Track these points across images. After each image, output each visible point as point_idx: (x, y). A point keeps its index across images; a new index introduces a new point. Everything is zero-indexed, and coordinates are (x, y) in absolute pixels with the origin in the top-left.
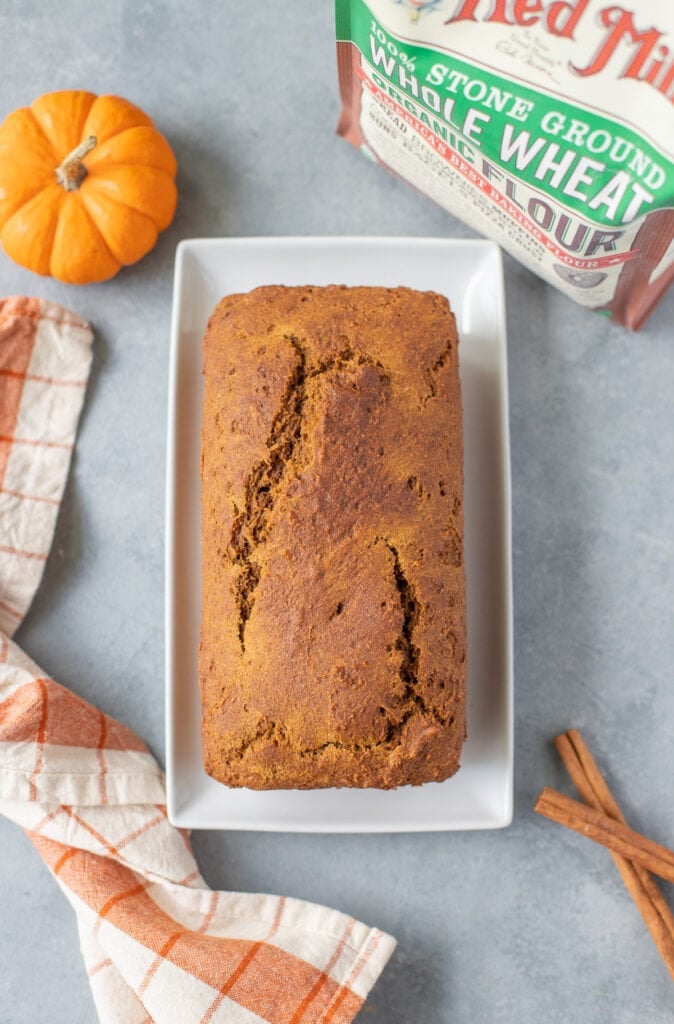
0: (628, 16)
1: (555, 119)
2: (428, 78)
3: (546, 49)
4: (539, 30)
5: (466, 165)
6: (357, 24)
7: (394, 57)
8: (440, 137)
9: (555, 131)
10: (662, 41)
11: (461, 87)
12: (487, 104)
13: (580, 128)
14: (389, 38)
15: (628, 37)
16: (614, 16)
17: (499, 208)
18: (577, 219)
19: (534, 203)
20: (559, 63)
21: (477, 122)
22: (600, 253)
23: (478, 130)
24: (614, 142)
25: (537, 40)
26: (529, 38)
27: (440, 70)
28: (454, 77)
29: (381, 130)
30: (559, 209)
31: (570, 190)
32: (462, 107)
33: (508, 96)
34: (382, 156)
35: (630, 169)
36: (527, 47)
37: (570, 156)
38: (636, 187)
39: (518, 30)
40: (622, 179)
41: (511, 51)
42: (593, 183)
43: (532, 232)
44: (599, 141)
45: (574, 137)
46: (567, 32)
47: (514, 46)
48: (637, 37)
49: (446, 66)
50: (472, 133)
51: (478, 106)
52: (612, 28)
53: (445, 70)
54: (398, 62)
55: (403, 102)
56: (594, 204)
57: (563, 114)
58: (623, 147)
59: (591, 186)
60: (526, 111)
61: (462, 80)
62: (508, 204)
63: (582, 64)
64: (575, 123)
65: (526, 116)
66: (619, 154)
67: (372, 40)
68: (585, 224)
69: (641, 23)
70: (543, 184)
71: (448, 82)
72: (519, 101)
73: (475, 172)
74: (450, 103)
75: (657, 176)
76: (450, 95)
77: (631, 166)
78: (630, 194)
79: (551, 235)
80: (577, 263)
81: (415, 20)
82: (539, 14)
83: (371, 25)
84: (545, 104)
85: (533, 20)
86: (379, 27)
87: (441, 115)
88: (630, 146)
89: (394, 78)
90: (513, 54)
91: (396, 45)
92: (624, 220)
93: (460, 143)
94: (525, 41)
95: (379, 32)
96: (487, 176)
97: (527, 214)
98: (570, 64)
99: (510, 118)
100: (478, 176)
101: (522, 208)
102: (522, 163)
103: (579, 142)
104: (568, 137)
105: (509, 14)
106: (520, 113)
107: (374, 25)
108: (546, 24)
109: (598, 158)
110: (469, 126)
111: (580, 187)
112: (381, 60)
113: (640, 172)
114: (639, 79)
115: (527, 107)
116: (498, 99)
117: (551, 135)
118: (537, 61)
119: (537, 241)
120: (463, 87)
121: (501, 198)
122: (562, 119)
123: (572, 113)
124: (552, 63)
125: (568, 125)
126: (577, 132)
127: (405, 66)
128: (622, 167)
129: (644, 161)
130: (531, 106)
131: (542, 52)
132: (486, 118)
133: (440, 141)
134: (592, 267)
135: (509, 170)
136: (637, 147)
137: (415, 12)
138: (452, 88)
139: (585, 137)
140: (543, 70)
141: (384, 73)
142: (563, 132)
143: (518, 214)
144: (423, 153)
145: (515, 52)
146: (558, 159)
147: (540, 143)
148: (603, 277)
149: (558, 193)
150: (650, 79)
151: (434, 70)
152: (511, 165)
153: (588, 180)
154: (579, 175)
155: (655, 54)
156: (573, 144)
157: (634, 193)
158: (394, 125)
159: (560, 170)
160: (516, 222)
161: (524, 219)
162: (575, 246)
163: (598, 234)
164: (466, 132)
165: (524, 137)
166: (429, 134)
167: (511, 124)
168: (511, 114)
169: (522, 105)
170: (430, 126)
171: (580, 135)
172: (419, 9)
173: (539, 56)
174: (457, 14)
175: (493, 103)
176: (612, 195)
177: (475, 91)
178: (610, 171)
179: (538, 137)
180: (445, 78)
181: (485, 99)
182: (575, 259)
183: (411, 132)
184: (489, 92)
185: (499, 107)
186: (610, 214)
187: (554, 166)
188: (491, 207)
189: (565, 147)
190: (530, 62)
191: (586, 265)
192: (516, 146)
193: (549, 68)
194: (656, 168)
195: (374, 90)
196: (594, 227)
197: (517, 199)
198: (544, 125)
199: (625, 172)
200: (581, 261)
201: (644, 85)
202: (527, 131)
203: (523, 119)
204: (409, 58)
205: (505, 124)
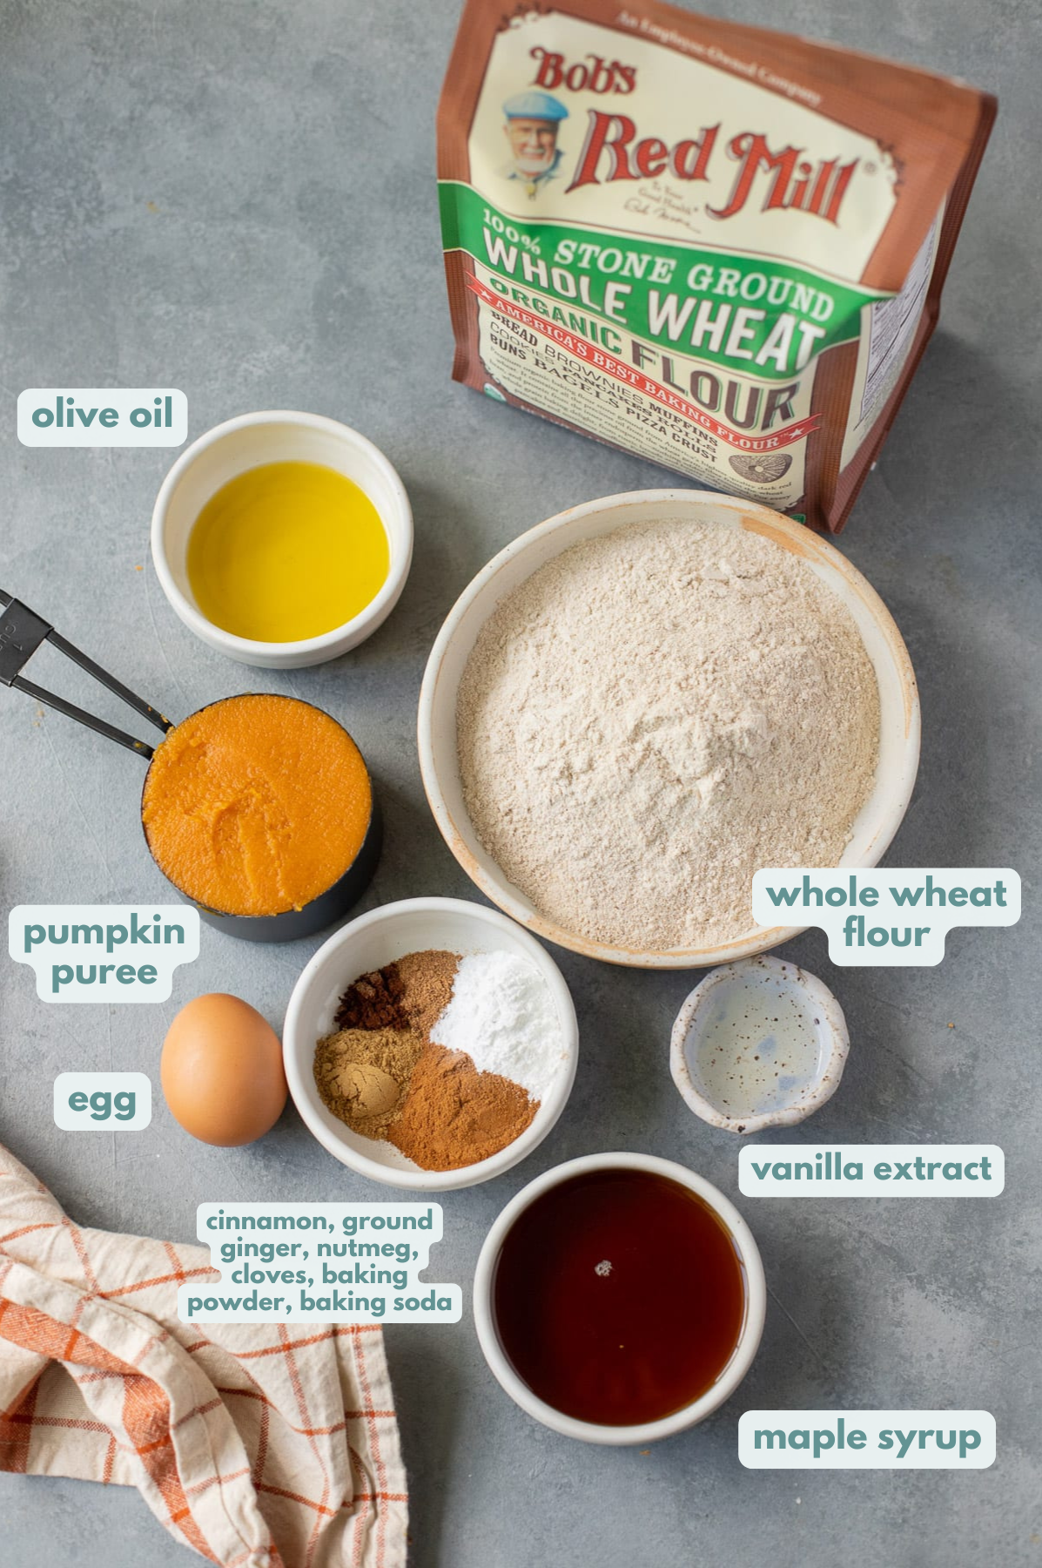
0: (760, 140)
1: (702, 273)
2: (557, 258)
3: (680, 197)
4: (668, 178)
5: (613, 359)
6: (467, 221)
7: (515, 245)
8: (578, 334)
9: (704, 287)
10: (802, 159)
11: (593, 260)
12: (625, 273)
13: (730, 277)
14: (507, 222)
15: (764, 163)
16: (745, 144)
17: (657, 404)
18: (747, 382)
19: (696, 376)
20: (696, 210)
21: (618, 296)
22: (778, 424)
23: (620, 305)
24: (769, 284)
25: (667, 190)
26: (659, 189)
27: (568, 247)
28: (585, 251)
29: (506, 353)
30: (725, 375)
31: (732, 350)
32: (599, 283)
33: (646, 258)
34: (511, 389)
35: (792, 309)
36: (658, 200)
37: (725, 311)
38: (804, 326)
39: (646, 183)
40: (786, 323)
41: (642, 207)
42: (755, 336)
43: (699, 421)
44: (754, 286)
45: (726, 287)
46: (699, 173)
47: (645, 202)
48: (773, 161)
49: (574, 240)
50: (615, 310)
51: (617, 278)
52: (746, 158)
53: (574, 245)
54: (521, 248)
55: (530, 303)
56: (761, 360)
57: (709, 264)
58: (781, 286)
59: (754, 339)
60: (669, 271)
61: (593, 252)
62: (668, 393)
63: (720, 205)
64: (725, 272)
65: (670, 276)
66: (778, 295)
67: (487, 233)
68: (756, 385)
69: (775, 145)
70: (702, 351)
71: (578, 257)
72: (659, 261)
73: (625, 366)
74: (585, 281)
75: (825, 304)
76: (583, 272)
77: (794, 305)
78: (798, 335)
79: (720, 416)
80: (755, 444)
81: (532, 195)
82: (665, 160)
83: (484, 215)
84: (688, 258)
85: (660, 169)
86: (494, 212)
87: (577, 301)
88: (788, 283)
89: (518, 274)
90: (644, 211)
91: (516, 229)
92: (799, 366)
93: (604, 331)
94: (655, 193)
95: (495, 219)
96: (639, 365)
97: (690, 399)
98: (707, 207)
99: (653, 283)
100: (628, 368)
101: (682, 391)
102: (675, 332)
103: (732, 293)
104: (719, 290)
105: (633, 169)
106: (664, 274)
107: (487, 212)
108: (674, 169)
109: (755, 305)
110: (610, 303)
111: (743, 343)
112: (500, 255)
113: (805, 308)
114: (784, 207)
115: (669, 265)
116: (636, 264)
117: (701, 291)
118: (671, 212)
119: (705, 431)
120: (596, 259)
121: (658, 388)
122: (709, 270)
123: (719, 261)
124: (688, 212)
125: (716, 276)
126: (728, 281)
127: (529, 251)
128: (784, 309)
129: (807, 294)
130: (673, 263)
131: (676, 202)
132: (626, 289)
133: (580, 340)
134: (773, 448)
135: (661, 344)
136: (796, 281)
137: (531, 185)
138: (585, 264)
139: (738, 285)
140: (679, 220)
141: (505, 273)
142: (713, 285)
143: (681, 402)
144: (559, 365)
145: (647, 207)
146: (712, 318)
147: (690, 303)
148: (787, 462)
149: (721, 357)
150: (796, 203)
151: (561, 249)
152: (663, 337)
153: (750, 334)
154: (739, 331)
155: (797, 175)
156: (726, 295)
157: (802, 333)
158: (521, 340)
159: (718, 329)
160: (680, 416)
161: (689, 406)
162: (749, 422)
163: (774, 394)
164: (609, 311)
165: (672, 301)
166: (566, 334)
167: (655, 289)
168: (654, 278)
169: (663, 265)
170: (565, 323)
171: (731, 284)
172: (535, 181)
173: (673, 207)
174: (577, 178)
175: (631, 269)
176: (778, 345)
177: (610, 261)
178: (770, 316)
179: (686, 298)
180: (575, 254)
181: (622, 268)
182: (751, 440)
183: (543, 340)
184: (625, 259)
185: (639, 273)
186: (781, 365)
187: (710, 327)
188: (648, 408)
189: (718, 301)
190: (664, 216)
191: (765, 444)
192: (665, 314)
193: (685, 217)
194: (822, 297)
195: (494, 300)
196: (766, 386)
197: (676, 382)
198: (691, 282)
199: (789, 314)
200: (759, 440)
201: (792, 212)
202: (673, 293)
203: (667, 281)
204: (532, 239)
205: (648, 291)
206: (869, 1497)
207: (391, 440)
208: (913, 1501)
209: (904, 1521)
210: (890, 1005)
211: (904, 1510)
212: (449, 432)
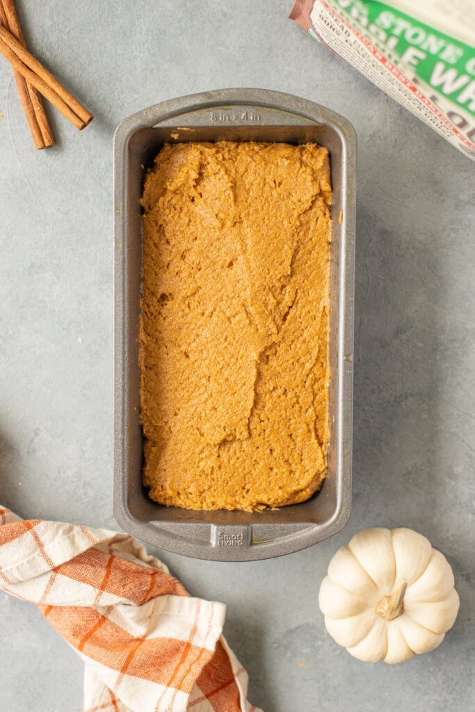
2: (377, 21)
5: (398, 71)
11: (404, 32)
12: (424, 46)
17: (421, 102)
21: (415, 57)
23: (415, 63)
27: (388, 17)
28: (399, 24)
29: (328, 27)
32: (402, 46)
33: (441, 43)
43: (446, 123)
49: (393, 15)
50: (410, 63)
51: (417, 47)
53: (392, 18)
55: (351, 22)
60: (455, 56)
61: (405, 27)
62: (429, 103)
65: (455, 59)
70: (463, 105)
71: (393, 27)
72: (450, 48)
73: (405, 78)
74: (393, 41)
76: (394, 36)
79: (462, 132)
87: (384, 42)
93: (397, 61)
96: (415, 84)
97: (446, 117)
99: (442, 59)
100: (407, 80)
101: (441, 110)
102: (448, 90)
106: (451, 56)
110: (408, 58)
115: (456, 53)
116: (434, 45)
118: (467, 20)
120: (406, 32)
121: (424, 97)
130: (459, 52)
132: (422, 56)
133: (378, 52)
135: (436, 90)
138: (396, 32)
143: (436, 111)
144: (362, 52)
145: (450, 11)
147: (465, 79)
151: (382, 17)
152: (438, 88)
158: (339, 28)
161: (441, 115)
165: (453, 72)
166: (370, 45)
167: (442, 63)
168: (443, 56)
169: (453, 51)
170: (371, 42)
175: (429, 46)
177: (415, 36)
179: (463, 75)
180: (392, 24)
181: (423, 43)
183: (354, 37)
184: (426, 38)
185: (434, 50)
187: (473, 97)
188: (414, 98)
190: (462, 21)
192: (445, 78)
198: (469, 67)
202: (455, 69)
203: (453, 61)
205: (437, 62)
206: (427, 694)
207: (170, 19)
208: (451, 697)
209: (445, 707)
210: (466, 414)
211: (446, 701)
212: (209, 15)
